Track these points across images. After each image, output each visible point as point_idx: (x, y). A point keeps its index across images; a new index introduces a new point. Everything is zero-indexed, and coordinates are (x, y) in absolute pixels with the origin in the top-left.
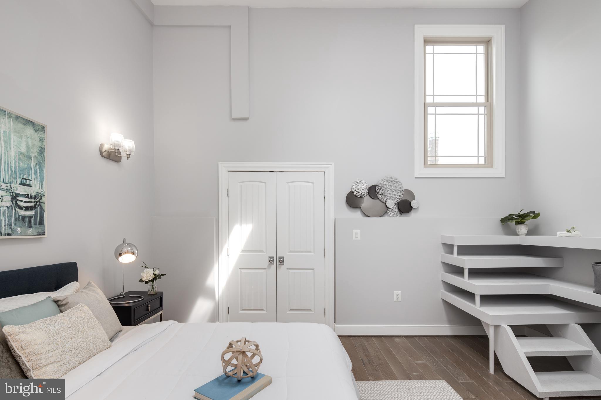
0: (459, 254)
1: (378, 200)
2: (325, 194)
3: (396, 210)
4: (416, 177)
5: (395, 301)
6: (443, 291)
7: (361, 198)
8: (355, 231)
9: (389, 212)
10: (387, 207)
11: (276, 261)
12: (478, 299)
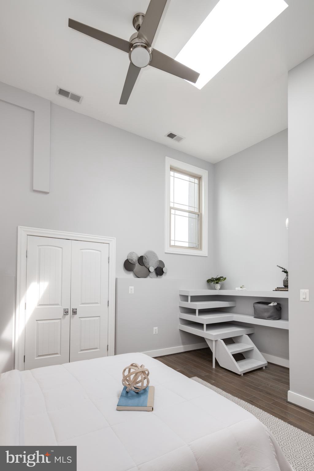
0: (191, 301)
1: (144, 267)
2: (109, 259)
3: (154, 274)
4: (165, 253)
5: (154, 334)
6: (180, 324)
7: (134, 264)
8: (130, 287)
9: (150, 274)
10: (150, 271)
11: (70, 312)
12: (205, 326)
